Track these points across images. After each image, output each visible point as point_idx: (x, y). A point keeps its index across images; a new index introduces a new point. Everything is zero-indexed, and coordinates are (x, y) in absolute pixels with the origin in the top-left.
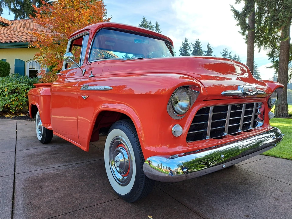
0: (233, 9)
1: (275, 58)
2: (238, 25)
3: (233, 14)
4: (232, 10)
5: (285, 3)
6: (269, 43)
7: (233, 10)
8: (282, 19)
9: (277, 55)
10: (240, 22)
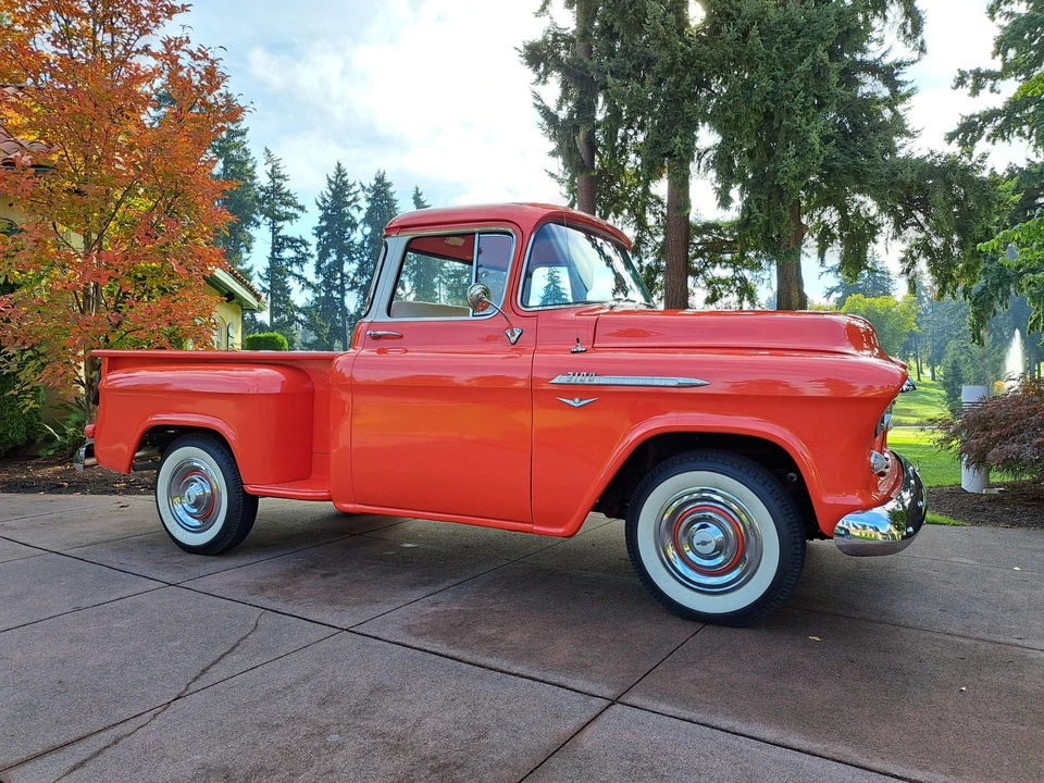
0: (539, 103)
1: (643, 257)
2: (553, 154)
3: (541, 120)
4: (536, 105)
5: (686, 110)
6: (625, 212)
7: (540, 107)
8: (680, 155)
9: (650, 249)
10: (560, 147)
